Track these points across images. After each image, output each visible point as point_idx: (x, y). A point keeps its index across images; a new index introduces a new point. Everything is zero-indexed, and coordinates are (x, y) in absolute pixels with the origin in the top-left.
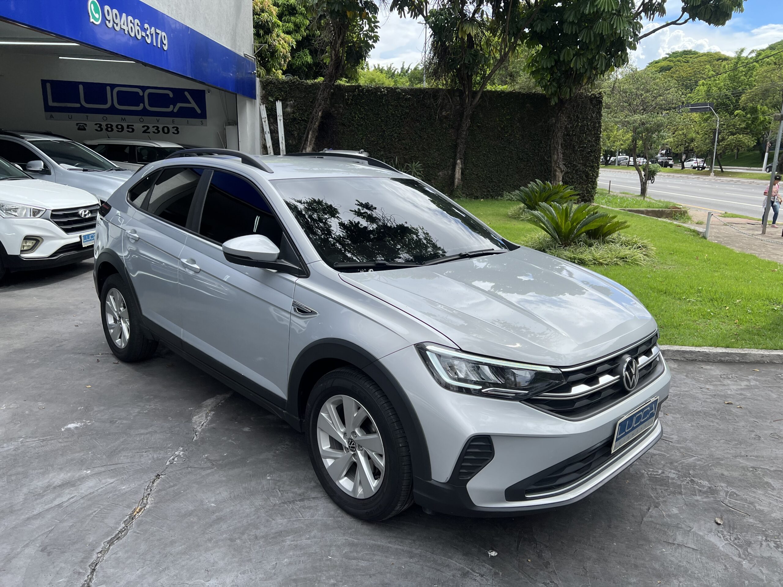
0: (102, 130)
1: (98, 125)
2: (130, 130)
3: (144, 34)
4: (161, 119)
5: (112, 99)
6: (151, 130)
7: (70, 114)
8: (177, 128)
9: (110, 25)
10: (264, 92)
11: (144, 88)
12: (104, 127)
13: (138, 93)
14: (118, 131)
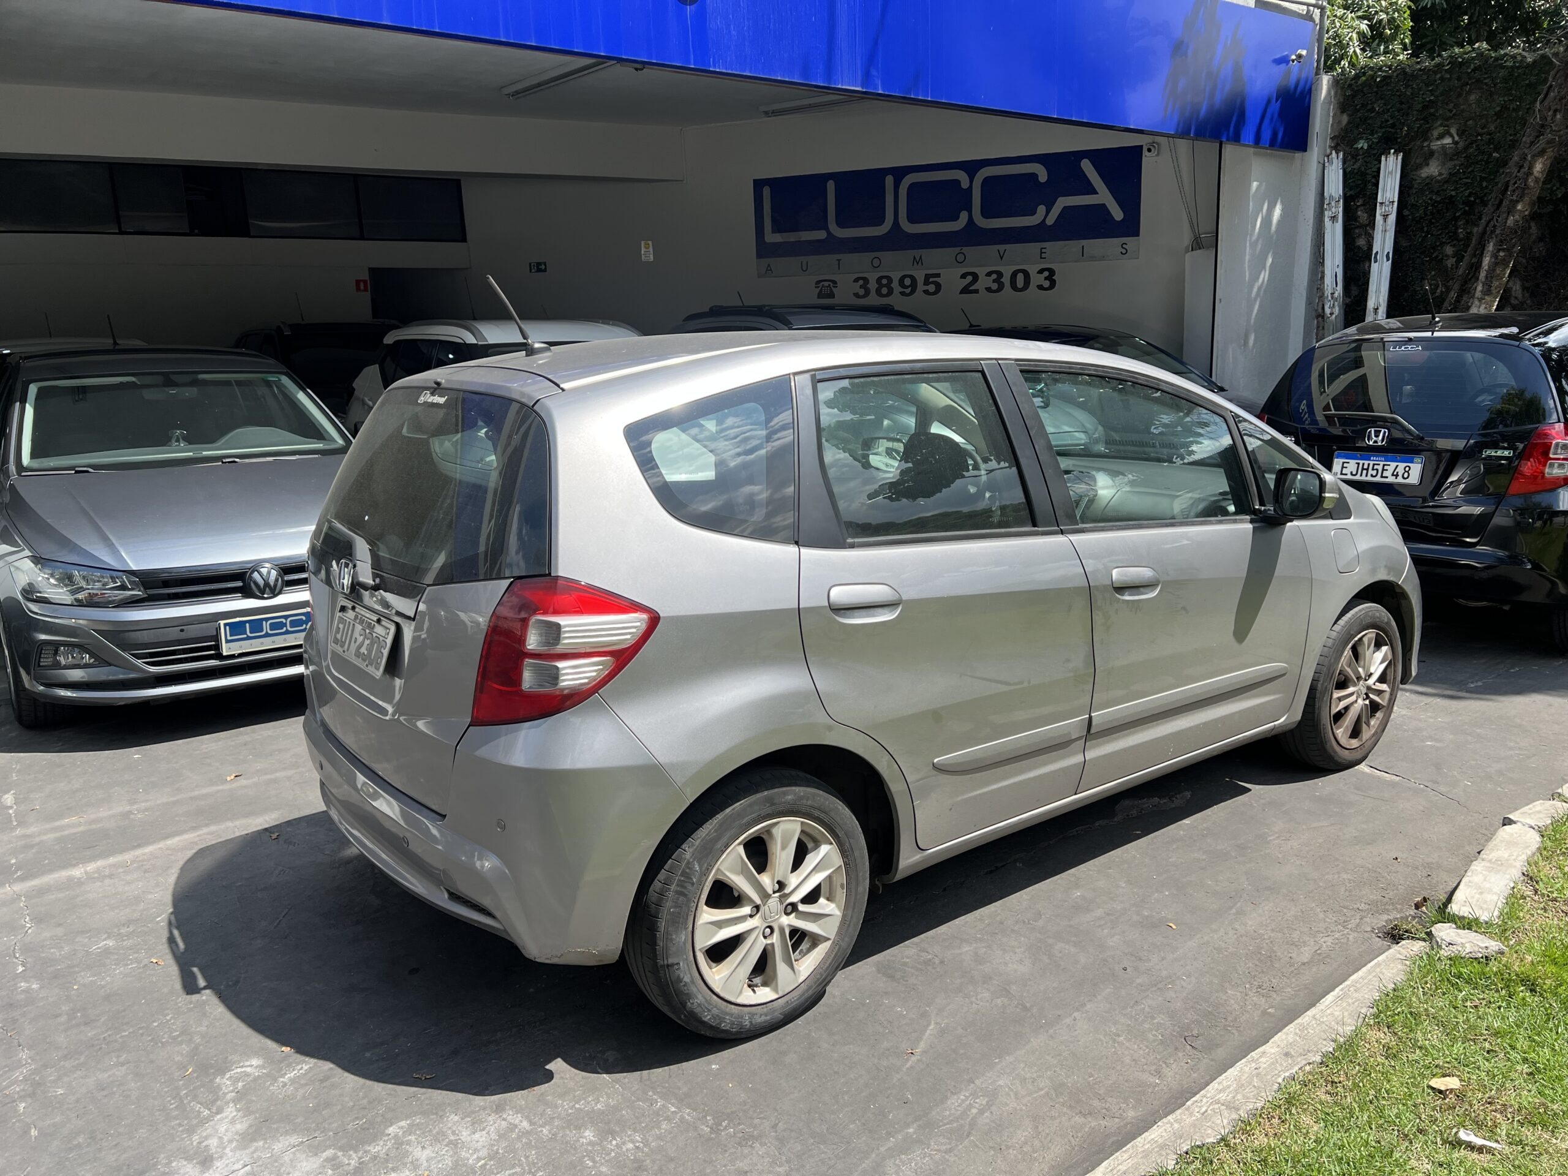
0: (867, 292)
1: (861, 282)
2: (932, 288)
5: (895, 206)
6: (984, 282)
8: (1052, 272)
10: (1345, 119)
11: (971, 167)
12: (873, 285)
13: (957, 182)
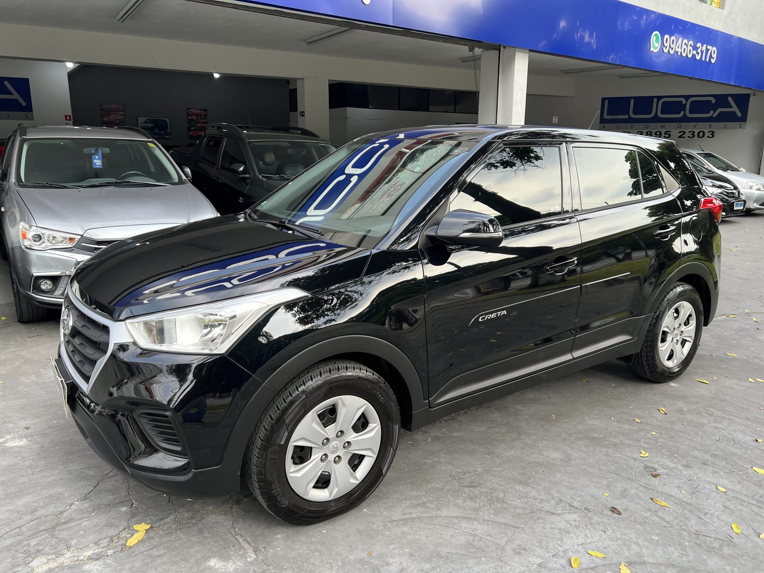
1: (640, 133)
2: (667, 136)
3: (695, 52)
4: (699, 124)
5: (657, 108)
6: (687, 134)
7: (618, 124)
8: (713, 132)
9: (666, 51)
11: (687, 97)
13: (681, 102)
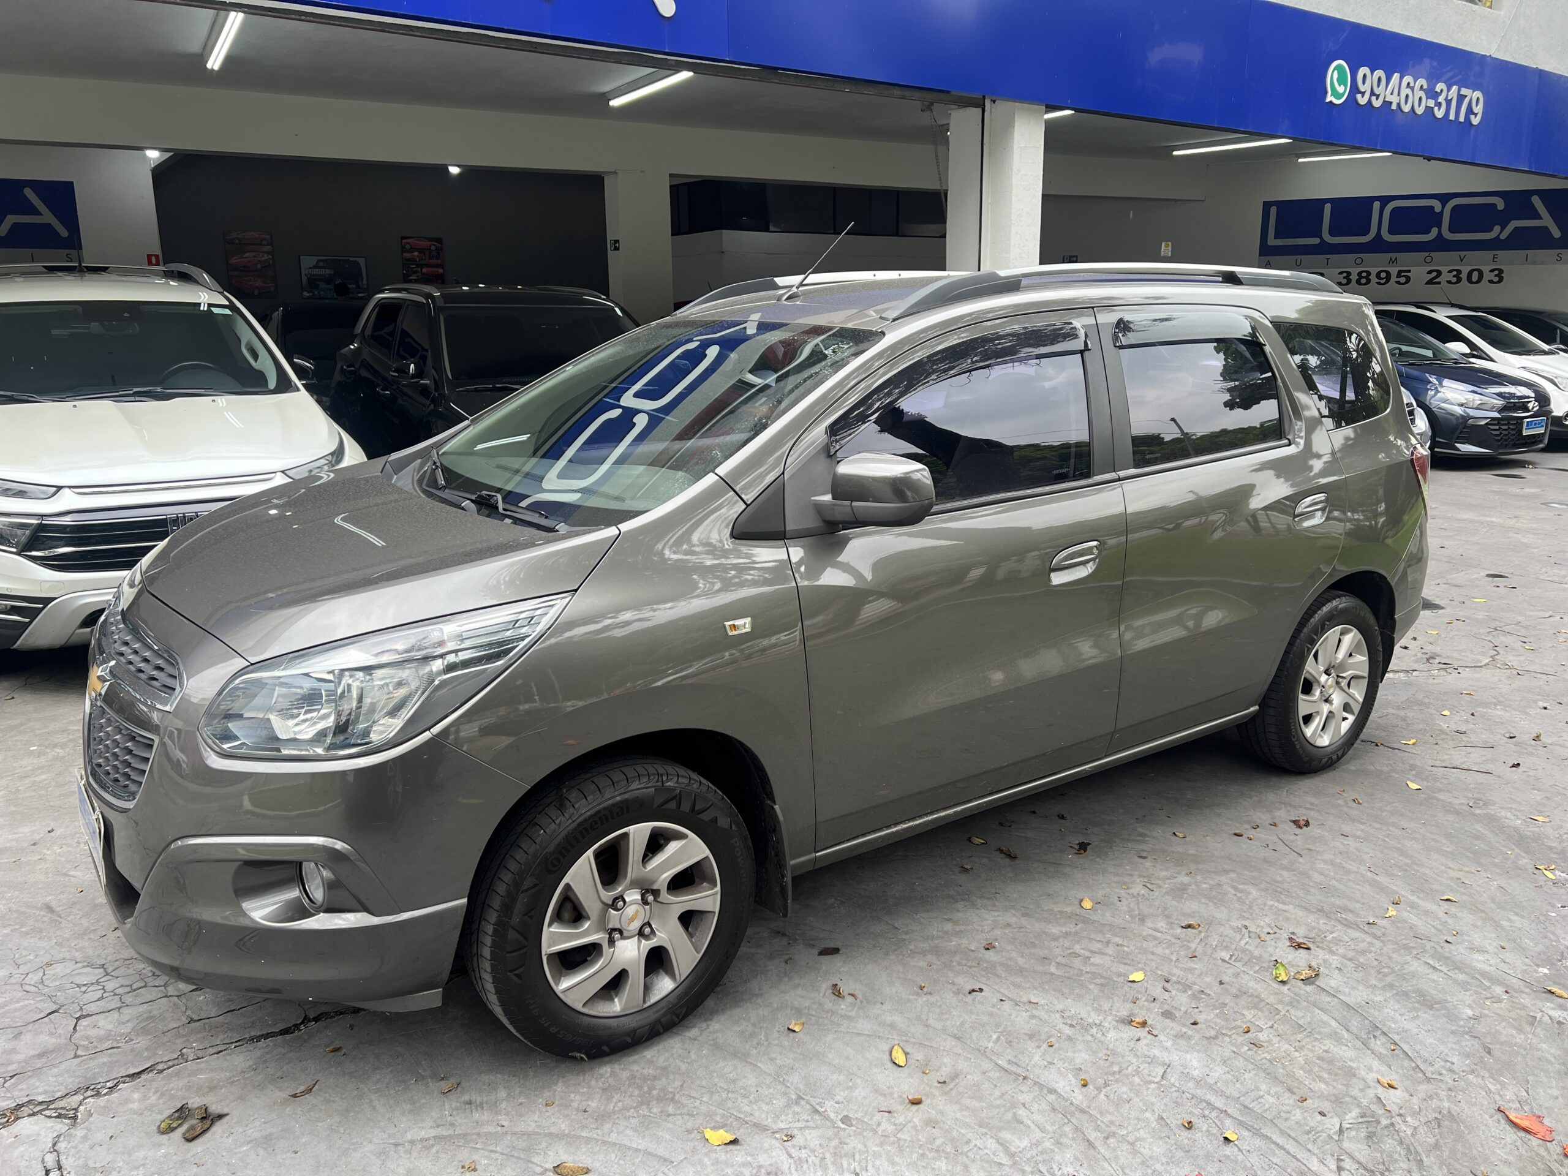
0: (1349, 282)
1: (1345, 275)
2: (1403, 280)
3: (1431, 103)
4: (1469, 254)
5: (1379, 223)
6: (1446, 277)
7: (1299, 257)
8: (1501, 271)
9: (1362, 100)
11: (1444, 198)
12: (1354, 277)
13: (1432, 208)
14: (1378, 283)
